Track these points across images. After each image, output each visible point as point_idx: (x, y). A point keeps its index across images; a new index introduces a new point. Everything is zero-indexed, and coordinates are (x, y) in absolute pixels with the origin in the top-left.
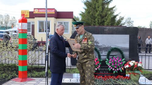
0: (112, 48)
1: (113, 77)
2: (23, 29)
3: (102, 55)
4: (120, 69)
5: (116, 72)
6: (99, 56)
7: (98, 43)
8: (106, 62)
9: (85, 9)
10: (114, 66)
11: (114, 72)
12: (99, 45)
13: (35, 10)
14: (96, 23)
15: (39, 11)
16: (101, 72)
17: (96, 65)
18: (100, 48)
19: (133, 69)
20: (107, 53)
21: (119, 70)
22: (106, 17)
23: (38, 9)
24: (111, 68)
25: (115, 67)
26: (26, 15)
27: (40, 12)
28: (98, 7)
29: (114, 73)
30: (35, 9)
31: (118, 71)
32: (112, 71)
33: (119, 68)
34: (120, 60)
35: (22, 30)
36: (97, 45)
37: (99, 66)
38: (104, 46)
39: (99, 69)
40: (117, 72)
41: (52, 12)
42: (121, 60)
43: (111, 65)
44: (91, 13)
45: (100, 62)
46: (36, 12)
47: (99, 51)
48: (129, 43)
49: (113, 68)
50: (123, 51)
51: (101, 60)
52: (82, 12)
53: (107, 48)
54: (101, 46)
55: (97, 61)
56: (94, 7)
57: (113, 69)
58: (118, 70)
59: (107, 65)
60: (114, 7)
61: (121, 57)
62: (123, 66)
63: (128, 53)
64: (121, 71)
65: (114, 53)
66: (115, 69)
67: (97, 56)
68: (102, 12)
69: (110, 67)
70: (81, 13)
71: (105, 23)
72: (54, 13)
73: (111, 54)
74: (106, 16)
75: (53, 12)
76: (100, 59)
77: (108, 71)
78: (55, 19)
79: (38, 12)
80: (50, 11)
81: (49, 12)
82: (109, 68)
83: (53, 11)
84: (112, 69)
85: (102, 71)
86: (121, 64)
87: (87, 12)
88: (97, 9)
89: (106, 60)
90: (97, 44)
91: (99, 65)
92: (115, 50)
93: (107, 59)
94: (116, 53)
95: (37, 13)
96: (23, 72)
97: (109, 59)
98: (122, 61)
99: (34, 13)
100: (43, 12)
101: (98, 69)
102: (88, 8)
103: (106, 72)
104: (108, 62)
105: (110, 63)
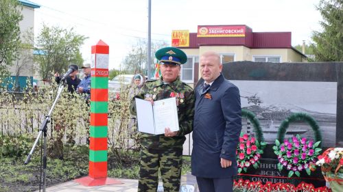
0: (292, 113)
1: (286, 187)
2: (98, 67)
4: (306, 167)
5: (294, 175)
6: (260, 133)
7: (259, 102)
8: (275, 148)
10: (290, 158)
11: (291, 174)
12: (262, 105)
13: (201, 29)
15: (209, 31)
16: (263, 173)
17: (249, 155)
18: (263, 115)
19: (336, 168)
20: (279, 125)
21: (304, 170)
23: (208, 27)
24: (285, 164)
25: (294, 162)
26: (181, 40)
27: (211, 34)
29: (289, 177)
30: (199, 27)
31: (300, 172)
32: (285, 171)
33: (303, 164)
34: (309, 146)
35: (96, 69)
36: (258, 108)
37: (256, 158)
38: (274, 110)
39: (256, 165)
40: (298, 174)
41: (239, 34)
42: (313, 144)
43: (285, 156)
44: (338, 35)
45: (260, 147)
46: (203, 33)
47: (259, 121)
48: (336, 102)
49: (288, 163)
50: (318, 124)
51: (263, 144)
53: (280, 114)
54: (267, 109)
55: (251, 144)
57: (289, 167)
58: (300, 168)
59: (276, 157)
61: (313, 136)
62: (316, 160)
63: (335, 128)
64: (308, 172)
65: (297, 126)
66: (293, 166)
67: (255, 134)
69: (282, 160)
72: (244, 35)
73: (288, 130)
75: (241, 34)
76: (260, 142)
77: (278, 170)
79: (208, 34)
80: (235, 31)
81: (231, 34)
82: (279, 165)
83: (242, 31)
84: (287, 166)
85: (266, 170)
86: (309, 154)
89: (275, 145)
90: (258, 104)
91: (255, 154)
92: (299, 119)
93: (277, 142)
94: (303, 126)
95: (204, 36)
96: (97, 164)
97: (281, 141)
98: (314, 147)
99: (198, 36)
100: (218, 34)
101: (251, 165)
102: (331, 21)
103: (276, 174)
104: (279, 150)
105: (282, 150)
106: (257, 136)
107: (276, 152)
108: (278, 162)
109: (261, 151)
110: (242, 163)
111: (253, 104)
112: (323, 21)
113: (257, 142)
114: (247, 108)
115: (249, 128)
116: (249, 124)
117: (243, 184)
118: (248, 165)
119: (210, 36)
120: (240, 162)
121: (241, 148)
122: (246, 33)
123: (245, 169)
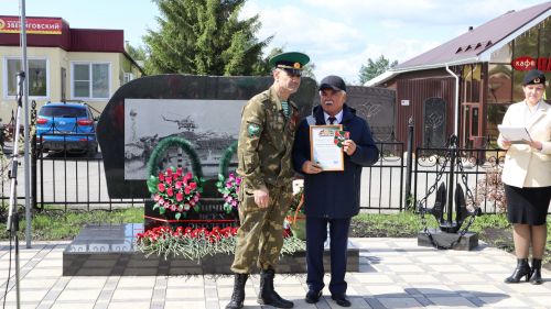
0: (235, 140)
3: (205, 165)
6: (197, 167)
7: (194, 127)
8: (219, 185)
9: (164, 24)
12: (196, 131)
14: (199, 67)
15: (7, 25)
16: (202, 217)
17: (188, 195)
18: (198, 143)
20: (222, 156)
22: (229, 51)
23: (5, 18)
24: (234, 204)
27: (12, 29)
28: (205, 19)
36: (191, 136)
37: (197, 199)
38: (212, 136)
39: (197, 208)
41: (52, 30)
43: (233, 194)
45: (199, 185)
47: (197, 152)
51: (203, 180)
52: (153, 33)
53: (221, 141)
54: (203, 136)
55: (189, 182)
56: (192, 16)
59: (221, 195)
60: (253, 20)
67: (190, 168)
68: (215, 34)
69: (230, 199)
70: (149, 35)
71: (227, 67)
72: (60, 33)
74: (227, 46)
75: (56, 30)
76: (199, 177)
77: (224, 212)
78: (65, 53)
79: (6, 28)
80: (47, 26)
81: (41, 29)
82: (226, 205)
83: (57, 26)
84: (236, 206)
87: (170, 32)
88: (200, 23)
89: (218, 181)
90: (191, 130)
91: (194, 194)
93: (221, 176)
97: (226, 176)
101: (192, 207)
102: (172, 18)
103: (219, 217)
104: (224, 186)
105: (229, 187)
106: (194, 169)
107: (220, 190)
108: (224, 202)
109: (201, 190)
110: (181, 206)
111: (185, 130)
112: (162, 17)
113: (196, 178)
114: (176, 135)
115: (180, 161)
116: (180, 155)
117: (184, 232)
118: (187, 208)
119: (8, 31)
120: (177, 206)
121: (177, 187)
122: (62, 30)
123: (185, 214)
